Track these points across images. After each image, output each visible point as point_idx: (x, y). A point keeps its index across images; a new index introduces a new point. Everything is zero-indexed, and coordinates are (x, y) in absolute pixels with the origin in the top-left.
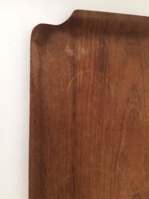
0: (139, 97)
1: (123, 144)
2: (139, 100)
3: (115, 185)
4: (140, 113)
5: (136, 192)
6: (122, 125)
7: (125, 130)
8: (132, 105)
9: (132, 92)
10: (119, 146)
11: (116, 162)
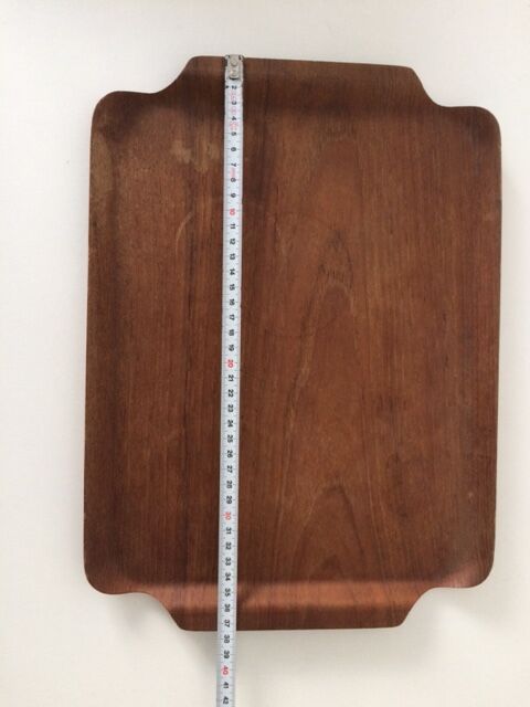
0: (349, 261)
1: (305, 370)
2: (350, 269)
3: (283, 462)
4: (352, 299)
5: (335, 482)
6: (304, 327)
7: (311, 339)
8: (330, 278)
9: (332, 250)
10: (297, 375)
11: (288, 410)
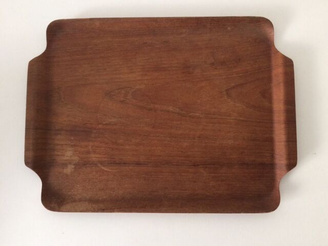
0: (119, 89)
1: (171, 109)
2: (123, 88)
3: (215, 118)
4: (138, 87)
5: (225, 93)
6: (150, 110)
7: (156, 106)
8: (128, 98)
9: (114, 97)
10: (173, 112)
11: (190, 116)
